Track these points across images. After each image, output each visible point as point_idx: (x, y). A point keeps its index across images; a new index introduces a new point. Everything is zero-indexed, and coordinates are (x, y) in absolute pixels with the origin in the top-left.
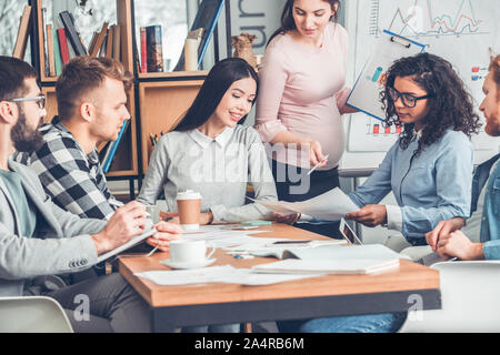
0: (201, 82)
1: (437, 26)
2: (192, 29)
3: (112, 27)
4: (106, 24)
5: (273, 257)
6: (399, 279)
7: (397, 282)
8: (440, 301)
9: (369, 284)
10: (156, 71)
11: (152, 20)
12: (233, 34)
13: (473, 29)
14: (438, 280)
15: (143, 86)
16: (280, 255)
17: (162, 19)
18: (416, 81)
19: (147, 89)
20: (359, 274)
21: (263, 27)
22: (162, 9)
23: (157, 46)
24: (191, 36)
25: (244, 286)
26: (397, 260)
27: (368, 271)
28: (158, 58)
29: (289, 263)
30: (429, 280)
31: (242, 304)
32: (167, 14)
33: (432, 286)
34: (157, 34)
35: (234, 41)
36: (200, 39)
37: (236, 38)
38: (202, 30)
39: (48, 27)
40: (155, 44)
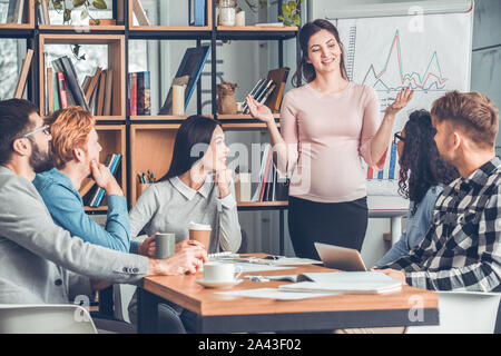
0: (178, 126)
1: (407, 83)
2: (177, 76)
3: (104, 71)
4: (99, 69)
8: (438, 318)
9: (380, 302)
10: (144, 114)
13: (440, 86)
14: (437, 301)
15: (134, 127)
16: (295, 279)
19: (137, 130)
20: (372, 293)
21: (222, 74)
23: (146, 91)
24: (176, 82)
25: (278, 301)
27: (380, 291)
28: (146, 102)
29: (304, 285)
30: (429, 300)
31: (276, 315)
34: (146, 80)
35: (218, 89)
36: (185, 86)
37: (220, 86)
38: (187, 77)
39: (49, 70)
40: (143, 89)
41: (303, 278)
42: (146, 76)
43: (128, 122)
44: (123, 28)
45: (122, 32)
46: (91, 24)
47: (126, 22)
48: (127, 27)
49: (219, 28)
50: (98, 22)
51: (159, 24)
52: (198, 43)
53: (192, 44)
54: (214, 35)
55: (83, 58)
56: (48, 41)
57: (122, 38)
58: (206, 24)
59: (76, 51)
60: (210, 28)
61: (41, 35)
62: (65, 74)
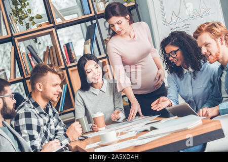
1: (192, 15)
2: (86, 40)
3: (51, 47)
4: (48, 47)
5: (146, 131)
6: (203, 128)
7: (202, 130)
8: (223, 134)
10: (74, 62)
11: (69, 40)
12: (104, 39)
13: (207, 13)
14: (220, 125)
15: (69, 70)
16: (149, 129)
17: (74, 38)
19: (71, 71)
22: (72, 34)
23: (72, 51)
24: (86, 44)
25: (136, 146)
26: (200, 120)
27: (189, 127)
28: (74, 56)
32: (75, 36)
33: (218, 128)
34: (71, 46)
35: (105, 41)
36: (90, 44)
37: (105, 40)
38: (90, 39)
39: (23, 53)
40: (71, 50)
42: (70, 44)
43: (66, 68)
44: (52, 25)
45: (53, 27)
46: (38, 27)
47: (54, 22)
48: (55, 24)
49: (98, 13)
50: (41, 25)
52: (92, 23)
53: (89, 24)
54: (96, 18)
55: (40, 43)
56: (19, 41)
57: (53, 29)
58: (91, 13)
59: (36, 41)
60: (93, 14)
61: (15, 39)
62: (31, 54)
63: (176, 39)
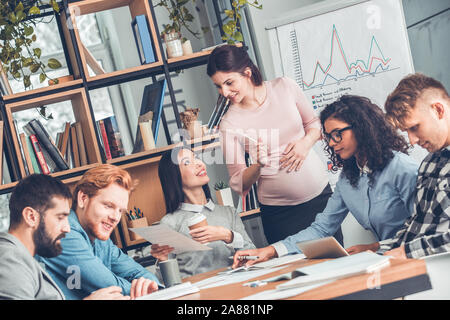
1: (353, 71)
2: (141, 115)
3: (74, 124)
4: (67, 124)
5: (283, 280)
8: (430, 283)
10: (118, 156)
12: (180, 111)
13: (385, 67)
14: (425, 267)
16: (289, 275)
18: (336, 117)
20: (363, 274)
21: (184, 102)
23: (116, 134)
24: (142, 119)
28: (118, 145)
30: (417, 268)
35: (181, 117)
36: (151, 121)
37: (183, 114)
38: (151, 113)
39: (22, 136)
40: (113, 133)
41: (297, 274)
42: (112, 120)
44: (81, 81)
45: (81, 85)
46: (50, 84)
47: (82, 75)
48: (85, 79)
49: (169, 61)
50: (56, 81)
51: (115, 69)
52: (154, 79)
53: (149, 81)
54: (166, 68)
55: (50, 117)
56: (14, 110)
57: (82, 90)
58: (157, 60)
59: (43, 113)
60: (161, 62)
61: (7, 106)
62: (37, 136)
63: (347, 108)
